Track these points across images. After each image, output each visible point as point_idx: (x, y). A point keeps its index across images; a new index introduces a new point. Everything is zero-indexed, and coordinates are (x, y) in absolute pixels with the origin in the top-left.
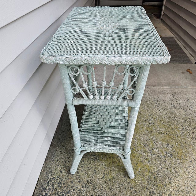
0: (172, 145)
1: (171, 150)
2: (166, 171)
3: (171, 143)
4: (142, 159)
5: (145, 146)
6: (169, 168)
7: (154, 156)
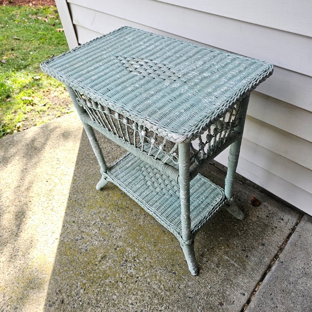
0: (81, 253)
1: (79, 245)
2: (73, 219)
3: (83, 255)
4: (103, 210)
5: (109, 224)
6: (73, 224)
7: (93, 222)
